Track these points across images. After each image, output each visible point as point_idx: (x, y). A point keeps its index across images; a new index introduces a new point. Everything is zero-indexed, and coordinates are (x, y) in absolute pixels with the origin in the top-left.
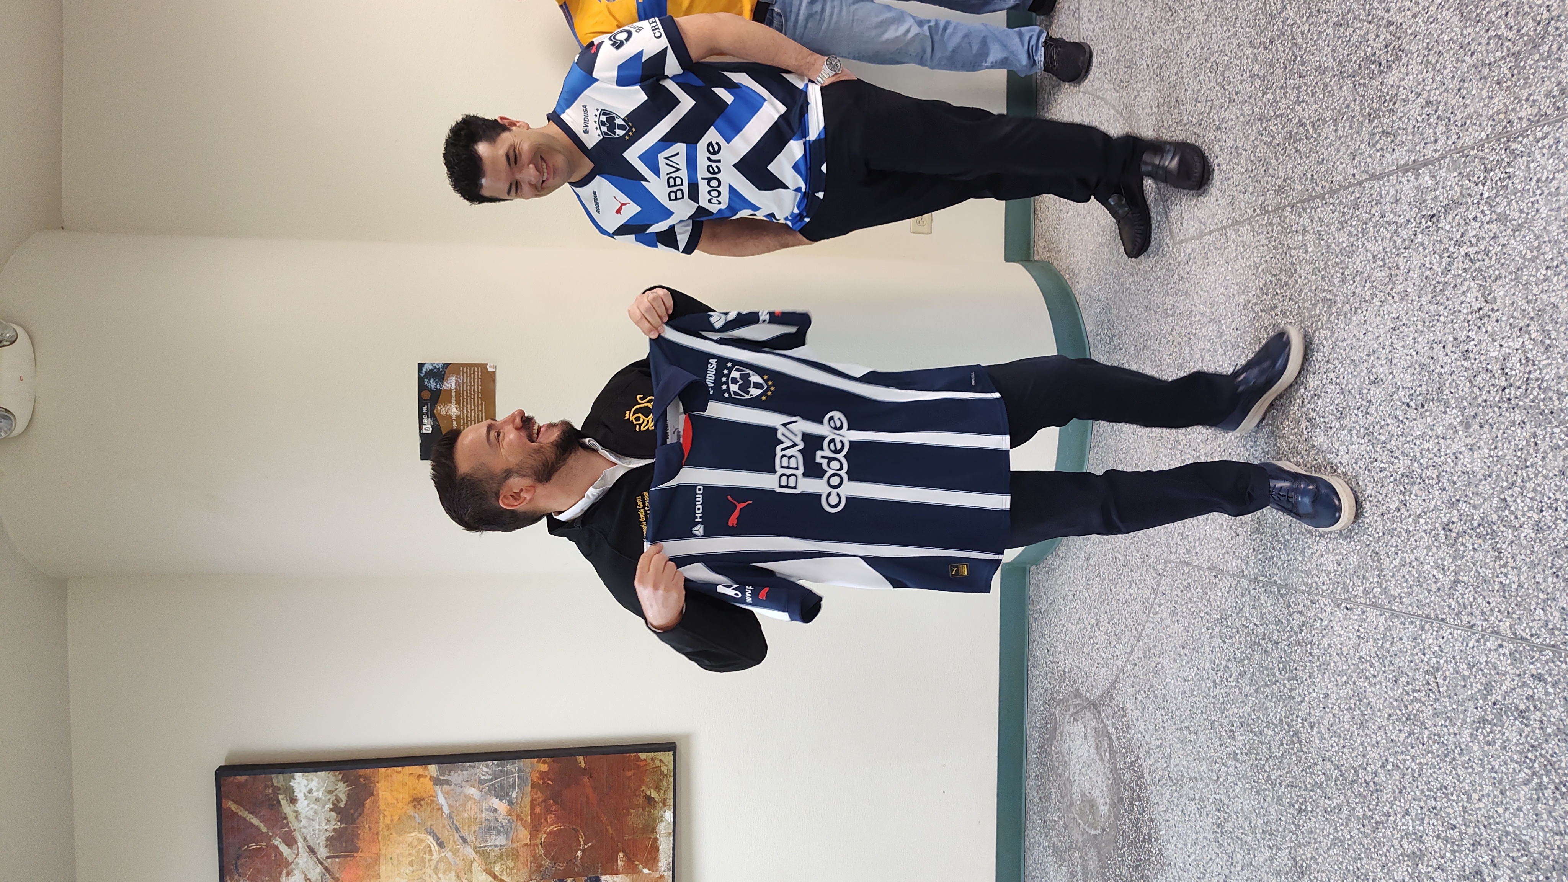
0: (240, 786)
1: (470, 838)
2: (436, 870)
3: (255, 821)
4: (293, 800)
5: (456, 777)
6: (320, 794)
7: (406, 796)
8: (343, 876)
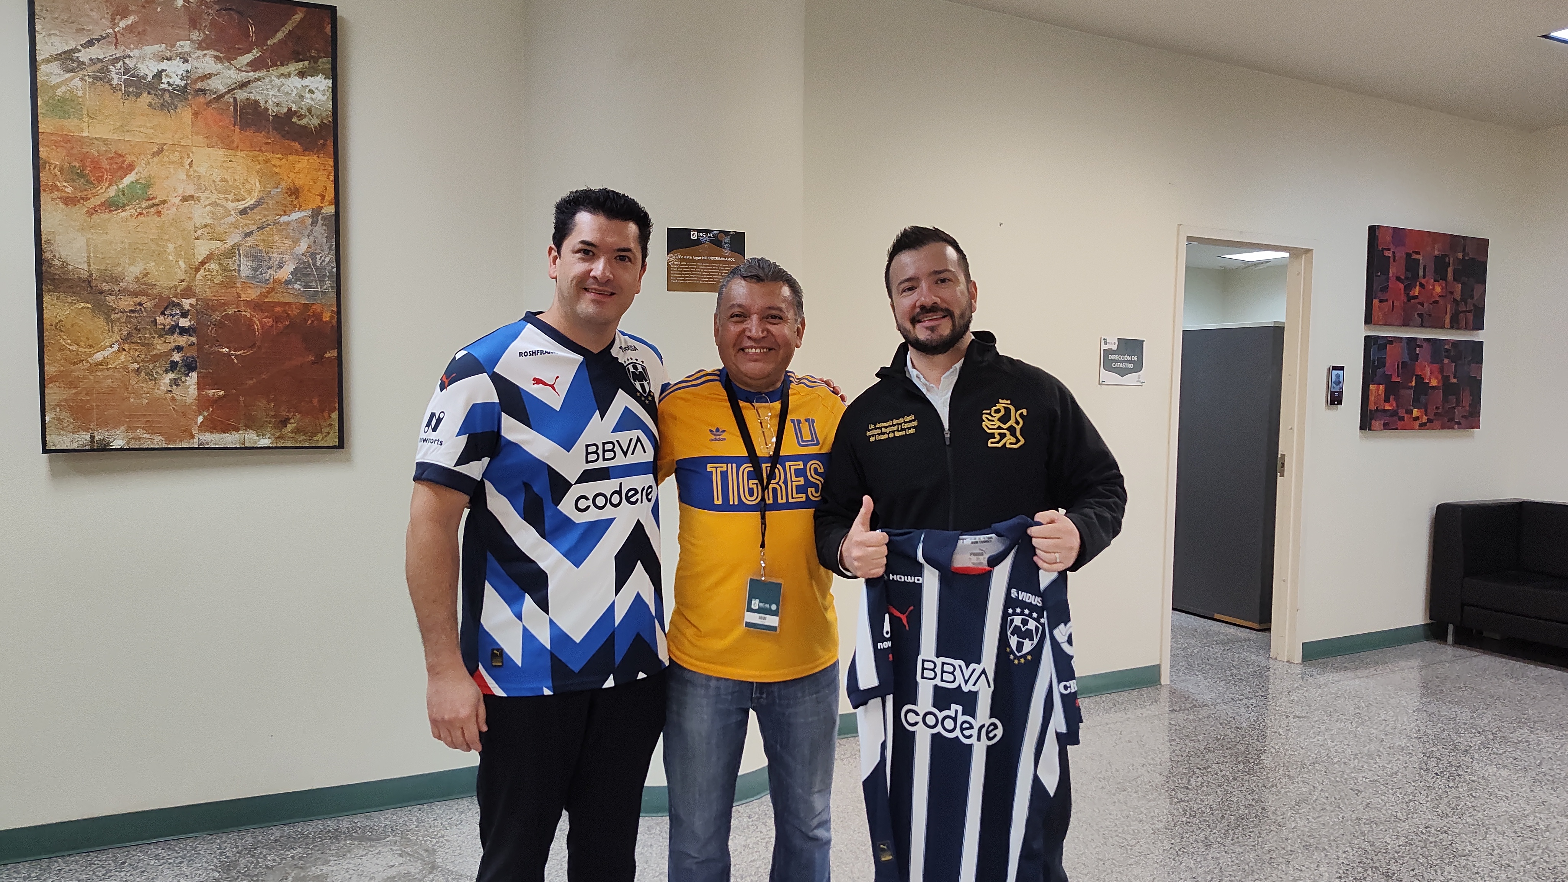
0: (319, 27)
2: (215, 204)
3: (280, 35)
4: (302, 74)
5: (320, 231)
6: (308, 100)
7: (299, 183)
8: (210, 113)
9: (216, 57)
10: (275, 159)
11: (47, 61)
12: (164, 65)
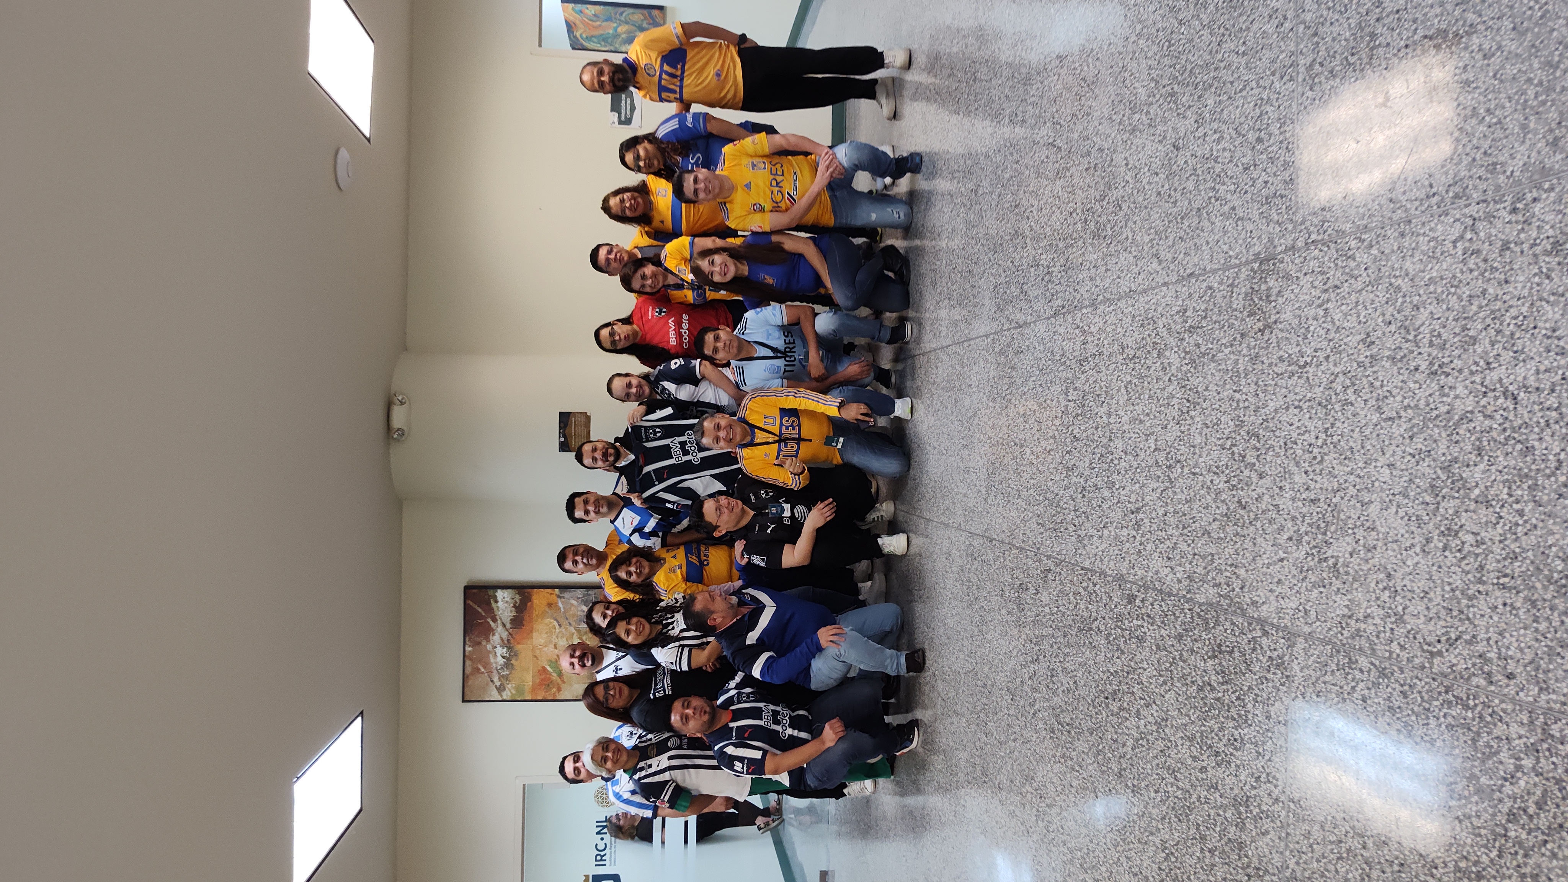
0: (474, 593)
1: (573, 623)
2: (557, 637)
3: (480, 610)
4: (496, 602)
5: (567, 595)
6: (508, 599)
7: (545, 603)
8: (517, 637)
9: (493, 635)
10: (535, 613)
11: (502, 696)
12: (498, 655)
